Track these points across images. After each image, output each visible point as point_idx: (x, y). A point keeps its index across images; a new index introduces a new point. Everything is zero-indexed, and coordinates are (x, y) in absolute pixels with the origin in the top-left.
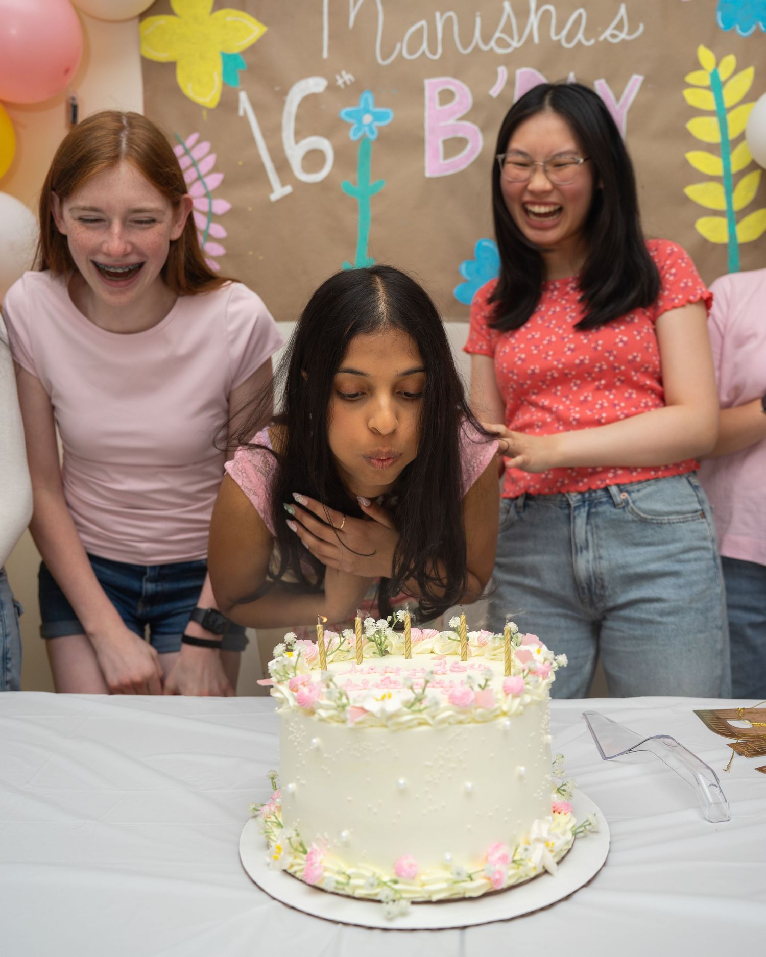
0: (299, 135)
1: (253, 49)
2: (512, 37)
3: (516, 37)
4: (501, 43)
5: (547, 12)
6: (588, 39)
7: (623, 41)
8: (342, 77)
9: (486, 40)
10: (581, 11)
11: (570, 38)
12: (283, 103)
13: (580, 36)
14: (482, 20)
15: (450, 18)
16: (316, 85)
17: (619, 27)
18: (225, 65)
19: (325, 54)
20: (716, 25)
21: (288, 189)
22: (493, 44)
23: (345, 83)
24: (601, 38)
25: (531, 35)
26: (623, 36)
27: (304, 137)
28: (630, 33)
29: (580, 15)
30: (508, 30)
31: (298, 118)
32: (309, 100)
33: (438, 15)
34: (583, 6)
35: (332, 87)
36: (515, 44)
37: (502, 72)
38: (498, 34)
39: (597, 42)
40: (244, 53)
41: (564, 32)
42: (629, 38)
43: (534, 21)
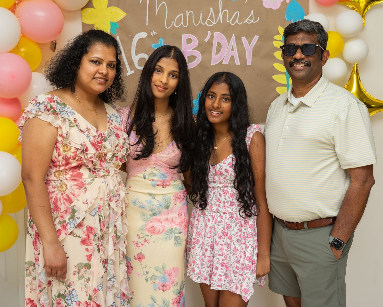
0: (137, 53)
1: (121, 21)
2: (213, 22)
3: (214, 21)
4: (209, 23)
5: (226, 12)
6: (239, 23)
7: (252, 22)
8: (153, 33)
9: (204, 21)
10: (238, 12)
11: (233, 22)
12: (132, 41)
13: (237, 21)
14: (202, 14)
15: (191, 13)
16: (143, 35)
17: (251, 18)
18: (111, 26)
19: (147, 24)
20: (285, 19)
21: (133, 72)
22: (206, 23)
23: (154, 35)
24: (244, 22)
25: (220, 19)
26: (252, 21)
27: (139, 54)
28: (254, 21)
29: (237, 13)
30: (211, 18)
31: (137, 47)
32: (141, 40)
33: (187, 11)
34: (238, 11)
35: (149, 36)
36: (214, 23)
37: (209, 32)
38: (208, 20)
39: (243, 23)
40: (118, 22)
41: (231, 20)
42: (254, 22)
43: (221, 15)
